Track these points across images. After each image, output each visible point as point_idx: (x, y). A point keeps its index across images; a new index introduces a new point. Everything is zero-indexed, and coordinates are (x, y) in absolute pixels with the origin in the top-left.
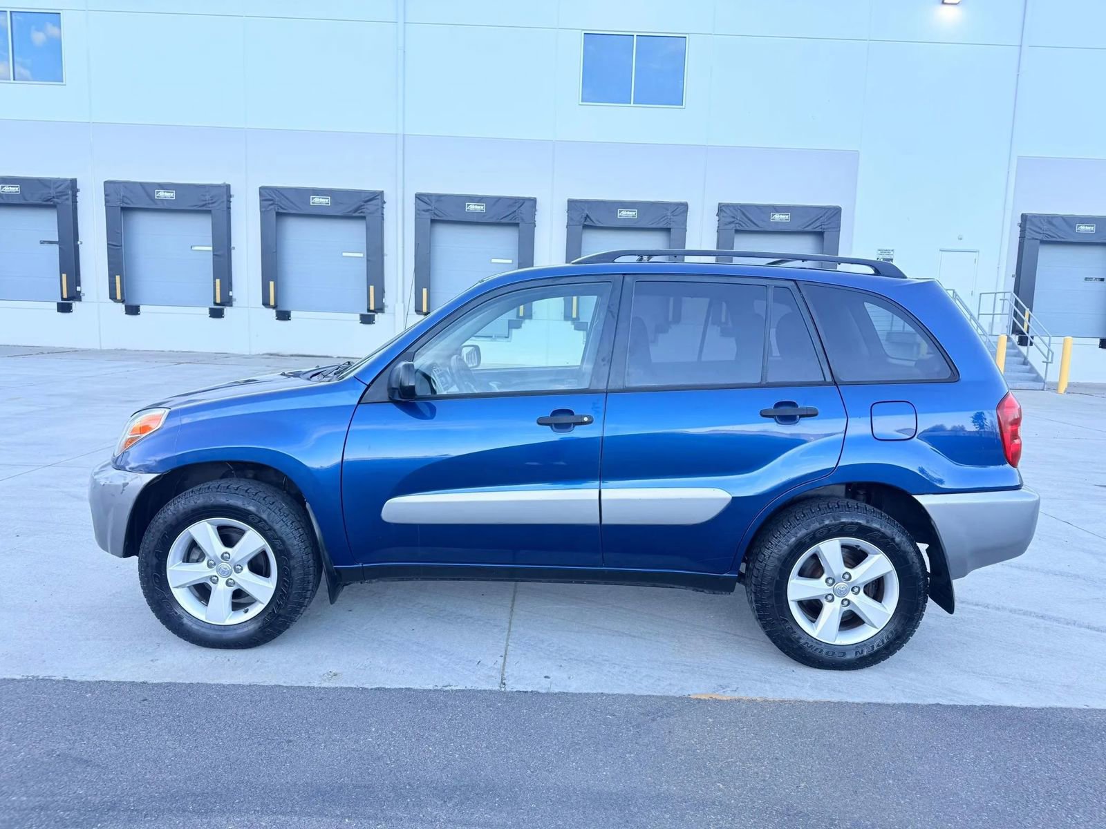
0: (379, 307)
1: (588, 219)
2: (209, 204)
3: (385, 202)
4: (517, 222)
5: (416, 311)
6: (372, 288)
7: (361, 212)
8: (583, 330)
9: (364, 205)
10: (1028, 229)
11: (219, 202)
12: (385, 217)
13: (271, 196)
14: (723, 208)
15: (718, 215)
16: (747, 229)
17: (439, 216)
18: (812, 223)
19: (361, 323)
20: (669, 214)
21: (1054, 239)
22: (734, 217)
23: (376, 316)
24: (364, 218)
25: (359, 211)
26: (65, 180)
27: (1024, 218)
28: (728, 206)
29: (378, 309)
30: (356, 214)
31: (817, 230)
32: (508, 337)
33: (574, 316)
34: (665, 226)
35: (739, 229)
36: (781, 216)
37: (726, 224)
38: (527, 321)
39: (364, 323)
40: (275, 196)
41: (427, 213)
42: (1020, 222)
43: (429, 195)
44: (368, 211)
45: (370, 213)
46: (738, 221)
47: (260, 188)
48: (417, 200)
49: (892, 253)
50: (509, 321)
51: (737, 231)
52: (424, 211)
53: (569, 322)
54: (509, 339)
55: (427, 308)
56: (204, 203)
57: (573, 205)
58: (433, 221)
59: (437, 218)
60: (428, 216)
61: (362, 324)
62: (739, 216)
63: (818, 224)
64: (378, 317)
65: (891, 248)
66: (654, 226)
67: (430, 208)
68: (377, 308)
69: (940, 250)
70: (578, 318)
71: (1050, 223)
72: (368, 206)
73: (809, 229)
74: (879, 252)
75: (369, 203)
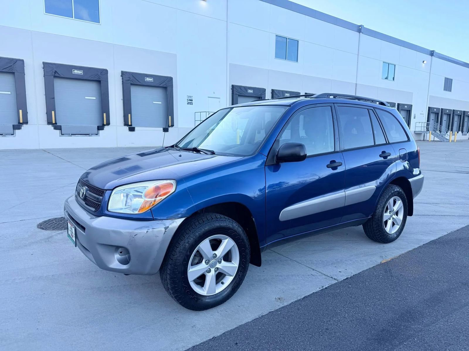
1: (56, 73)
4: (13, 72)
8: (59, 129)
10: (234, 91)
14: (124, 73)
15: (121, 76)
16: (136, 83)
18: (162, 83)
20: (99, 74)
21: (242, 95)
22: (130, 78)
27: (233, 86)
28: (126, 72)
31: (164, 86)
32: (13, 134)
33: (54, 122)
34: (98, 79)
35: (132, 83)
36: (149, 79)
37: (126, 81)
38: (24, 125)
42: (231, 88)
46: (131, 80)
49: (192, 97)
50: (13, 125)
51: (131, 84)
53: (50, 126)
54: (14, 135)
57: (46, 66)
62: (132, 78)
63: (164, 84)
65: (192, 96)
66: (91, 79)
69: (208, 97)
70: (56, 123)
71: (240, 89)
73: (161, 85)
74: (188, 97)
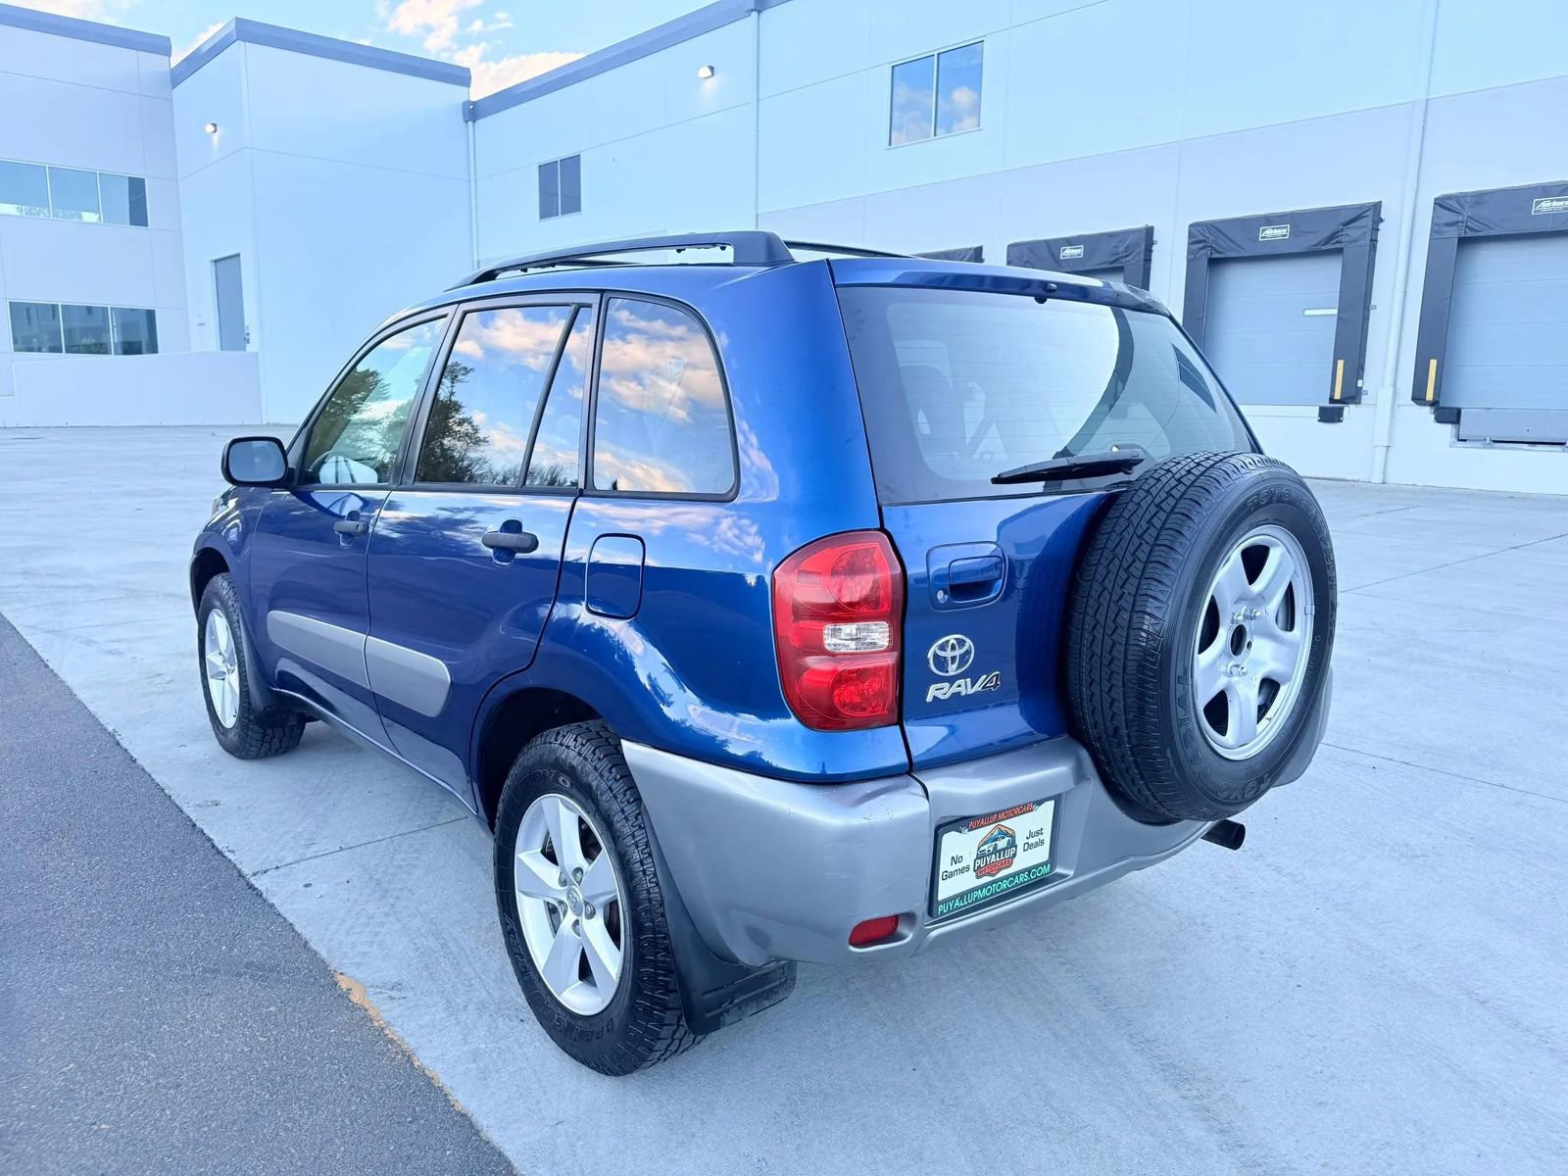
0: (1352, 392)
2: (1122, 257)
3: (1382, 220)
5: (1413, 399)
6: (1341, 364)
7: (1337, 242)
9: (1342, 230)
11: (1134, 254)
12: (1379, 245)
13: (1202, 235)
17: (1476, 231)
19: (1319, 421)
23: (1346, 409)
24: (1339, 251)
25: (1334, 241)
26: (970, 249)
29: (1349, 398)
30: (1328, 247)
39: (1324, 421)
40: (1208, 235)
41: (1454, 228)
43: (1459, 198)
44: (1348, 239)
45: (1350, 242)
47: (1191, 226)
48: (1438, 208)
52: (1448, 225)
55: (1434, 394)
56: (1115, 257)
58: (1463, 242)
59: (1470, 234)
60: (1454, 233)
61: (1321, 423)
64: (1349, 411)
67: (1460, 218)
68: (1345, 396)
72: (1348, 232)
75: (1350, 226)
